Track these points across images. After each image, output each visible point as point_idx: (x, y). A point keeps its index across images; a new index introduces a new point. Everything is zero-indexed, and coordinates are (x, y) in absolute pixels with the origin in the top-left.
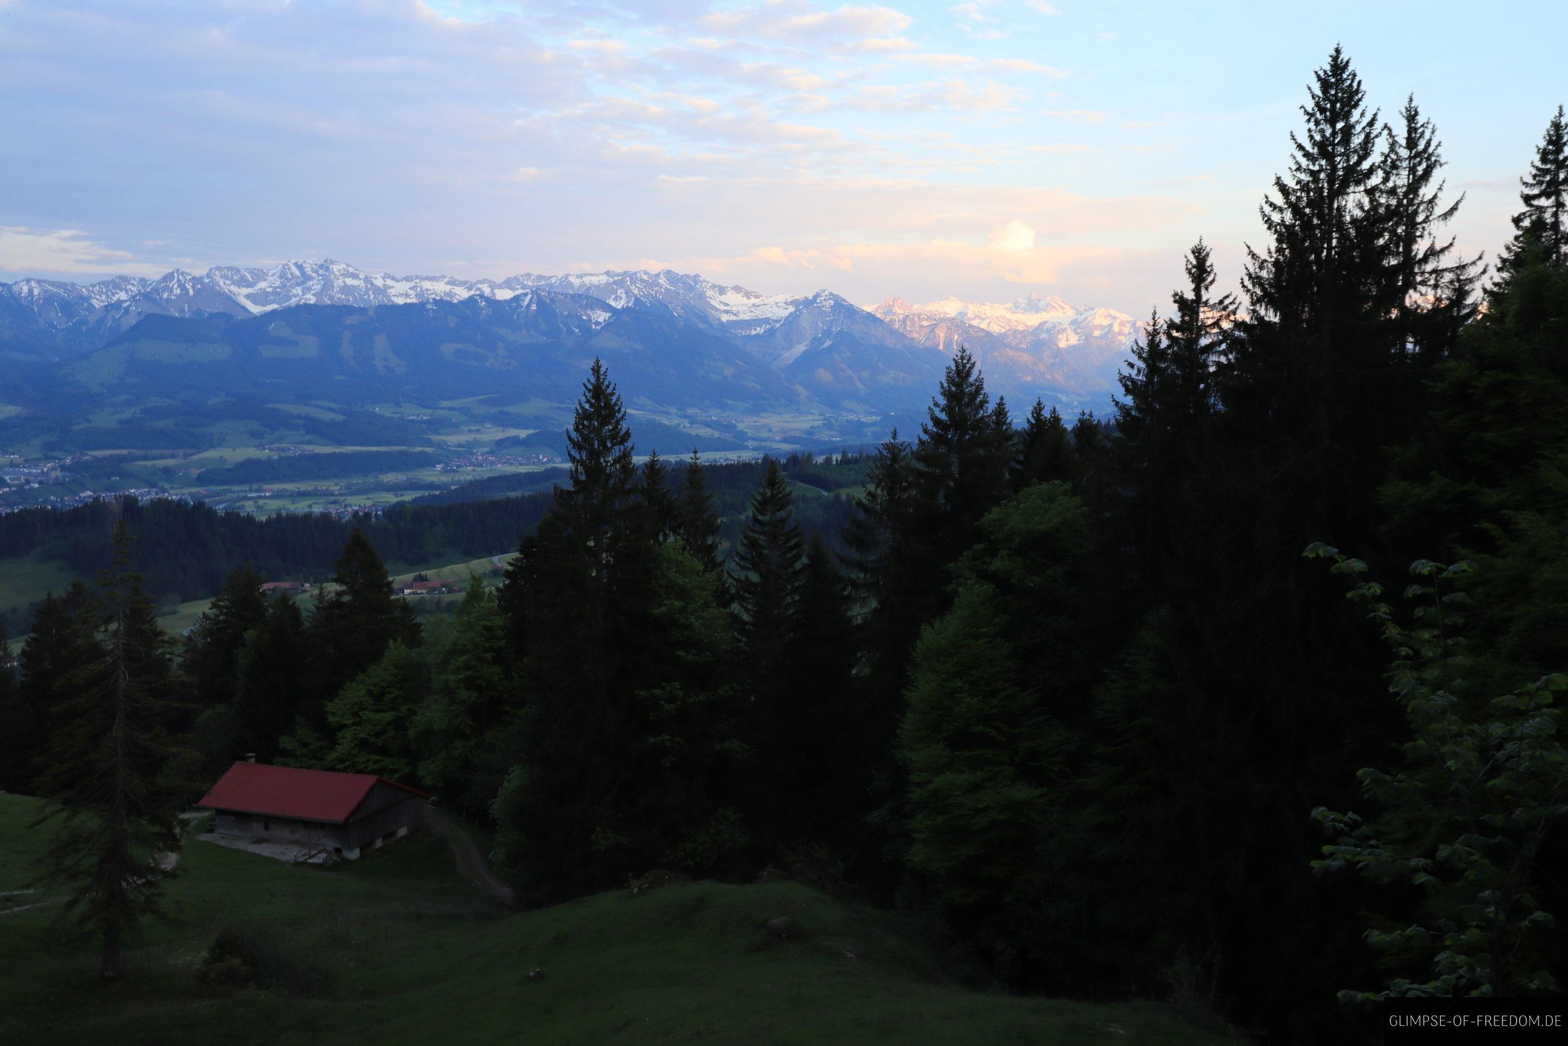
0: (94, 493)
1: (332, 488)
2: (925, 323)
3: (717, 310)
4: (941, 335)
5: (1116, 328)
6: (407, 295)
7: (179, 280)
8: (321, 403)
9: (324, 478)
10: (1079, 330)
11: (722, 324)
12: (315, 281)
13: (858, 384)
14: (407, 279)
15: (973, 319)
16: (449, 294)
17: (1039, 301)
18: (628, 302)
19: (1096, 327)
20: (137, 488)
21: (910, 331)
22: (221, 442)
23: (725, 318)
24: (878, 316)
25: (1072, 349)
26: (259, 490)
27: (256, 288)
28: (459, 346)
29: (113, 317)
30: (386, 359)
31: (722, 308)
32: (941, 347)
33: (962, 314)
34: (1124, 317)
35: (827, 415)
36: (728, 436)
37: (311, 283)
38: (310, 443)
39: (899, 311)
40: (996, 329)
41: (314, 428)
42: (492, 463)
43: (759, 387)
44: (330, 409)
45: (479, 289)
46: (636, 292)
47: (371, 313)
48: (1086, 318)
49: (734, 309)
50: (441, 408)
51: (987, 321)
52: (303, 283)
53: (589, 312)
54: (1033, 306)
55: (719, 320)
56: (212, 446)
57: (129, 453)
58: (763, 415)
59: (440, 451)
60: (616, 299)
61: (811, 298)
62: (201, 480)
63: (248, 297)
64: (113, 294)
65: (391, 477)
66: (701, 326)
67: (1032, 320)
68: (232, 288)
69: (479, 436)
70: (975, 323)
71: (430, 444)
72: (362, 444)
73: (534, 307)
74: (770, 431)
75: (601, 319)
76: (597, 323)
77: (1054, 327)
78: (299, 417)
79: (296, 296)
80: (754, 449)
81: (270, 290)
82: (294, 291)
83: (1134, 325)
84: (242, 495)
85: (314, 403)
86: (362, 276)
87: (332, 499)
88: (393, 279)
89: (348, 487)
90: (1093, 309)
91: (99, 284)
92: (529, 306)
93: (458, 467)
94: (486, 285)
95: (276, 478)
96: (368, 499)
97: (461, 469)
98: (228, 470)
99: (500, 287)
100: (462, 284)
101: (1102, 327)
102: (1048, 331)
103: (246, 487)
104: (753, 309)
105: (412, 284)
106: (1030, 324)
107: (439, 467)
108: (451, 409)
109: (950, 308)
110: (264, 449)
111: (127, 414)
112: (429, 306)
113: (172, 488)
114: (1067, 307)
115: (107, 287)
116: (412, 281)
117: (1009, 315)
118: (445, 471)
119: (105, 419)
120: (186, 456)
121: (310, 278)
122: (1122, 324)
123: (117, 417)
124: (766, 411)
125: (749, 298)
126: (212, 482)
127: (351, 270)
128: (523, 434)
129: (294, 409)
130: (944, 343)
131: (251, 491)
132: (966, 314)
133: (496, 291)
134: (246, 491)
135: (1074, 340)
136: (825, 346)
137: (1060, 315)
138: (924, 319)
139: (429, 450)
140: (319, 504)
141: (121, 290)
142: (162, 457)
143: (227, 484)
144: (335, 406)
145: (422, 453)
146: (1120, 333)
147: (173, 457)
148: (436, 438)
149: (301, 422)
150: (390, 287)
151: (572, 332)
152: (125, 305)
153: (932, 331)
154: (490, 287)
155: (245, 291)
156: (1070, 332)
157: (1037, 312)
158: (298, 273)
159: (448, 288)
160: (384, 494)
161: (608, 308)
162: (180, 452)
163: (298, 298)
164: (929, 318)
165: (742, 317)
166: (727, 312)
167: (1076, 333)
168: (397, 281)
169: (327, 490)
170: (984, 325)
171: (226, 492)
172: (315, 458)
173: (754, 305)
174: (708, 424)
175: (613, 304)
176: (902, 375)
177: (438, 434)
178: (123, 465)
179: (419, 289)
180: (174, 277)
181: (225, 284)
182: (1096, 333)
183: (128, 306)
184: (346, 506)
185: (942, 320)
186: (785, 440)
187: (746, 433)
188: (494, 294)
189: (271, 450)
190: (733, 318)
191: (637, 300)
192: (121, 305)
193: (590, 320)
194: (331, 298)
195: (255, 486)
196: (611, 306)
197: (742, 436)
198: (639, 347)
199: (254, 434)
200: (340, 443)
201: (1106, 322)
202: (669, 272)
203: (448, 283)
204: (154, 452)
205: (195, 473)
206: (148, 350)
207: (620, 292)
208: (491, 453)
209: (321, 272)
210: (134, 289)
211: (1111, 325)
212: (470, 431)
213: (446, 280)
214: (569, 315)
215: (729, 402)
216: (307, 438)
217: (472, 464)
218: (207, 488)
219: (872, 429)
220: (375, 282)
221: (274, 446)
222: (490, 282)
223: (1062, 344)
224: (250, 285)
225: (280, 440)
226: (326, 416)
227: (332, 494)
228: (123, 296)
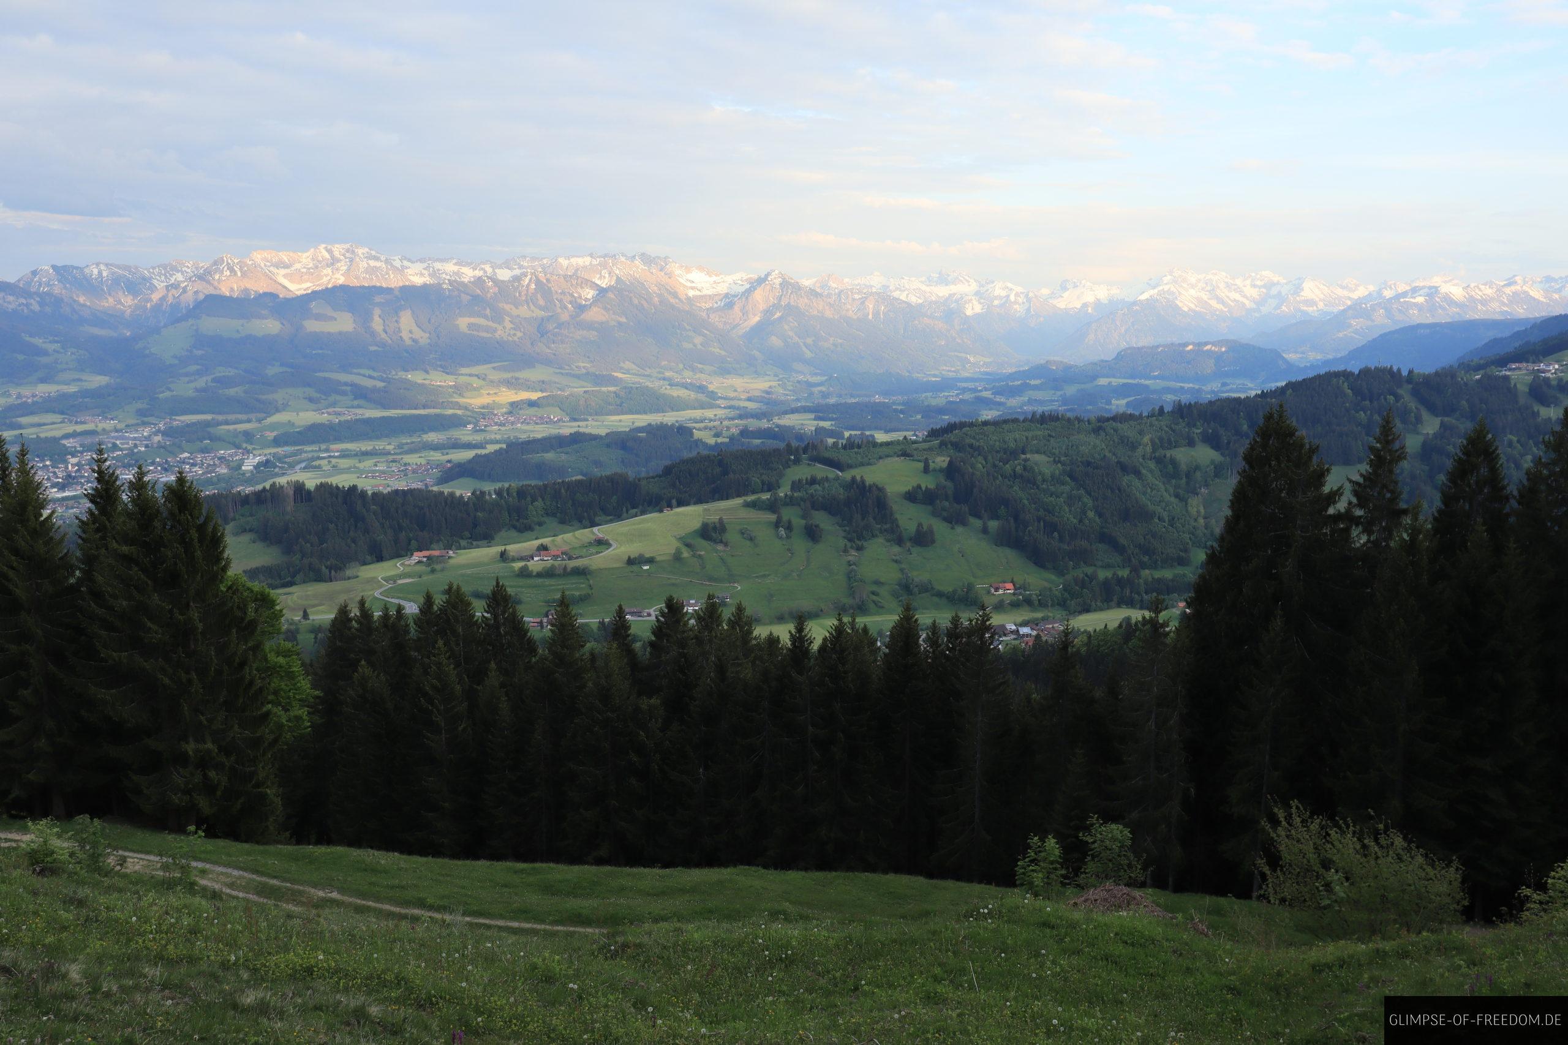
0: (191, 454)
1: (388, 447)
2: (857, 296)
3: (685, 286)
4: (870, 306)
5: (1012, 298)
6: (422, 275)
7: (228, 264)
8: (363, 371)
9: (378, 438)
10: (982, 301)
11: (688, 299)
12: (343, 263)
13: (804, 349)
14: (422, 261)
15: (894, 291)
16: (457, 273)
17: (948, 275)
18: (610, 281)
19: (996, 298)
20: (226, 450)
21: (844, 304)
22: (285, 407)
23: (691, 293)
24: (818, 290)
25: (977, 315)
26: (327, 450)
27: (292, 269)
28: (473, 320)
29: (173, 296)
30: (411, 332)
31: (689, 284)
32: (870, 317)
33: (886, 287)
34: (1019, 289)
35: (781, 376)
36: (702, 397)
37: (339, 264)
38: (359, 407)
39: (834, 285)
40: (913, 300)
41: (361, 394)
42: (513, 423)
43: (723, 353)
44: (370, 377)
45: (482, 269)
46: (617, 272)
47: (397, 293)
48: (987, 290)
49: (699, 286)
50: (462, 375)
51: (906, 292)
52: (332, 264)
53: (579, 290)
54: (943, 280)
55: (686, 295)
56: (278, 410)
57: (213, 419)
58: (727, 376)
59: (469, 413)
60: (600, 278)
61: (763, 276)
62: (277, 442)
63: (285, 276)
64: (171, 275)
65: (432, 437)
66: (672, 301)
67: (943, 291)
68: (272, 269)
69: (497, 399)
70: (896, 294)
71: (460, 407)
72: (402, 408)
73: (533, 286)
74: (735, 391)
75: (590, 296)
76: (586, 300)
77: (962, 298)
78: (346, 384)
79: (326, 275)
80: (725, 408)
81: (305, 270)
82: (325, 272)
83: (1027, 296)
84: (316, 455)
85: (355, 371)
86: (383, 258)
87: (391, 458)
88: (409, 260)
89: (400, 446)
90: (993, 282)
91: (159, 267)
92: (528, 285)
93: (486, 426)
94: (488, 266)
95: (338, 439)
96: (420, 457)
97: (488, 429)
98: (298, 432)
99: (500, 267)
100: (468, 264)
101: (999, 297)
102: (957, 301)
103: (315, 447)
104: (714, 286)
105: (425, 265)
106: (941, 295)
107: (470, 427)
108: (470, 375)
109: (876, 281)
110: (323, 413)
111: (201, 382)
112: (445, 286)
113: (254, 449)
114: (972, 281)
115: (165, 269)
116: (425, 262)
117: (924, 288)
118: (476, 431)
119: (185, 388)
120: (259, 421)
121: (339, 261)
122: (1017, 295)
123: (192, 385)
124: (729, 373)
125: (710, 276)
126: (286, 444)
127: (373, 253)
128: (534, 396)
129: (343, 377)
130: (873, 313)
131: (320, 450)
132: (888, 287)
133: (497, 271)
134: (316, 451)
135: (978, 309)
136: (776, 316)
137: (965, 288)
138: (856, 293)
139: (459, 412)
140: (382, 462)
141: (178, 271)
142: (241, 422)
143: (300, 445)
144: (375, 374)
145: (455, 415)
146: (1016, 302)
147: (249, 421)
148: (462, 400)
149: (349, 388)
150: (407, 268)
151: (566, 308)
152: (183, 285)
153: (863, 303)
154: (492, 267)
155: (283, 272)
156: (975, 302)
157: (947, 285)
158: (327, 255)
159: (456, 268)
160: (432, 453)
161: (595, 286)
162: (252, 416)
163: (329, 278)
164: (860, 292)
165: (705, 292)
166: (693, 288)
167: (980, 303)
168: (413, 262)
169: (384, 449)
170: (903, 297)
171: (301, 452)
172: (368, 422)
173: (715, 282)
174: (685, 386)
175: (598, 282)
176: (840, 341)
177: (463, 397)
178: (209, 429)
179: (431, 269)
180: (223, 260)
181: (265, 265)
182: (996, 302)
183: (186, 286)
184: (405, 465)
185: (872, 294)
186: (749, 399)
187: (717, 393)
188: (495, 274)
189: (329, 414)
190: (698, 293)
191: (618, 279)
192: (179, 285)
193: (580, 297)
194: (357, 278)
195: (323, 447)
196: (597, 285)
197: (712, 395)
198: (624, 320)
199: (311, 400)
200: (385, 407)
201: (1003, 293)
202: (643, 254)
203: (456, 264)
204: (231, 417)
205: (271, 435)
206: (211, 325)
207: (605, 273)
208: (510, 413)
209: (348, 255)
210: (189, 270)
211: (1008, 296)
212: (488, 394)
213: (454, 261)
214: (563, 293)
215: (699, 366)
216: (356, 403)
217: (496, 424)
218: (283, 449)
219: (819, 388)
220: (394, 263)
221: (330, 410)
222: (491, 263)
223: (969, 312)
224: (287, 267)
225: (334, 404)
226: (369, 383)
227: (389, 453)
228: (179, 277)
